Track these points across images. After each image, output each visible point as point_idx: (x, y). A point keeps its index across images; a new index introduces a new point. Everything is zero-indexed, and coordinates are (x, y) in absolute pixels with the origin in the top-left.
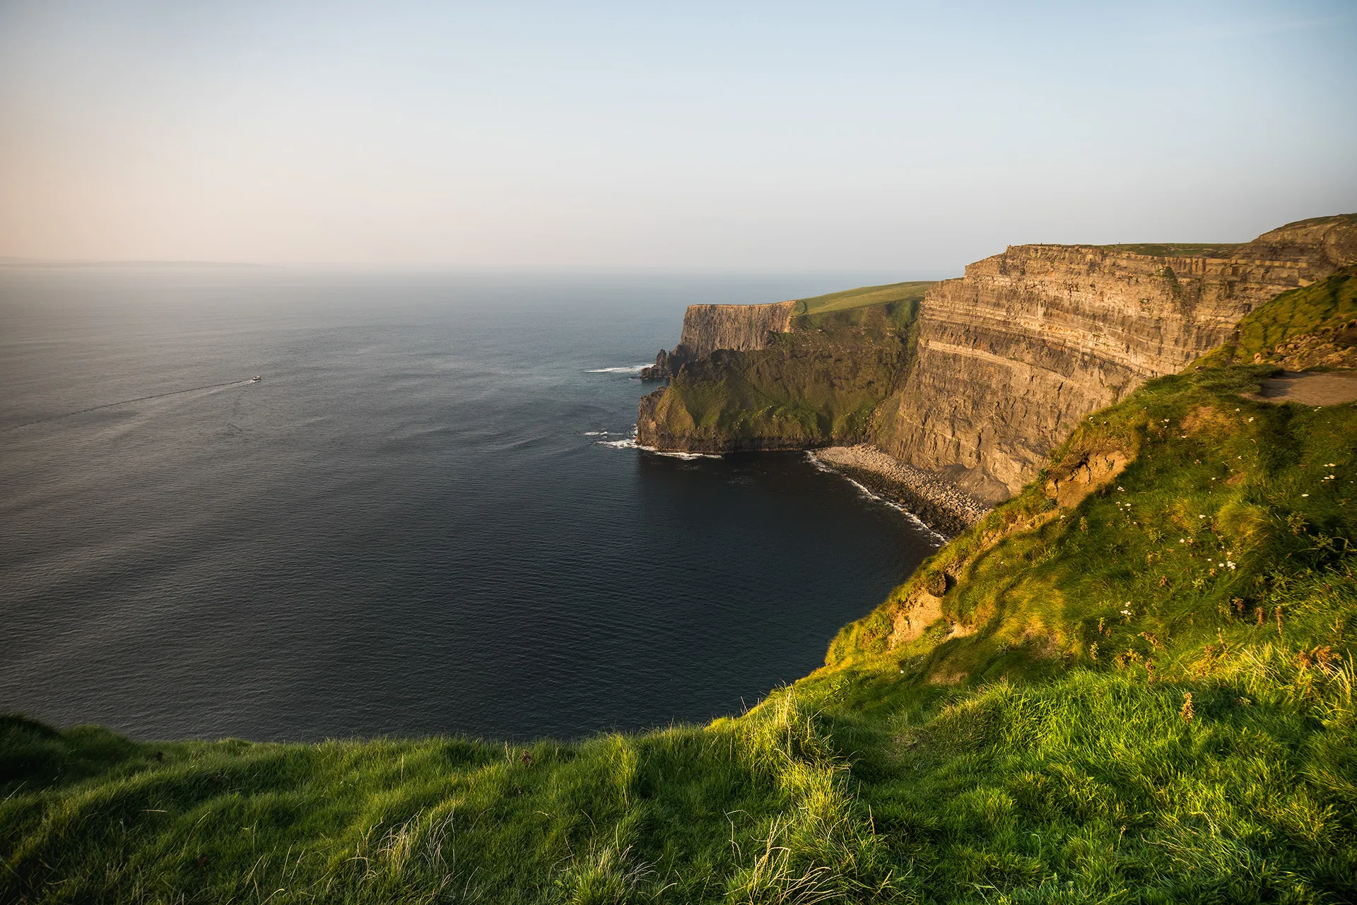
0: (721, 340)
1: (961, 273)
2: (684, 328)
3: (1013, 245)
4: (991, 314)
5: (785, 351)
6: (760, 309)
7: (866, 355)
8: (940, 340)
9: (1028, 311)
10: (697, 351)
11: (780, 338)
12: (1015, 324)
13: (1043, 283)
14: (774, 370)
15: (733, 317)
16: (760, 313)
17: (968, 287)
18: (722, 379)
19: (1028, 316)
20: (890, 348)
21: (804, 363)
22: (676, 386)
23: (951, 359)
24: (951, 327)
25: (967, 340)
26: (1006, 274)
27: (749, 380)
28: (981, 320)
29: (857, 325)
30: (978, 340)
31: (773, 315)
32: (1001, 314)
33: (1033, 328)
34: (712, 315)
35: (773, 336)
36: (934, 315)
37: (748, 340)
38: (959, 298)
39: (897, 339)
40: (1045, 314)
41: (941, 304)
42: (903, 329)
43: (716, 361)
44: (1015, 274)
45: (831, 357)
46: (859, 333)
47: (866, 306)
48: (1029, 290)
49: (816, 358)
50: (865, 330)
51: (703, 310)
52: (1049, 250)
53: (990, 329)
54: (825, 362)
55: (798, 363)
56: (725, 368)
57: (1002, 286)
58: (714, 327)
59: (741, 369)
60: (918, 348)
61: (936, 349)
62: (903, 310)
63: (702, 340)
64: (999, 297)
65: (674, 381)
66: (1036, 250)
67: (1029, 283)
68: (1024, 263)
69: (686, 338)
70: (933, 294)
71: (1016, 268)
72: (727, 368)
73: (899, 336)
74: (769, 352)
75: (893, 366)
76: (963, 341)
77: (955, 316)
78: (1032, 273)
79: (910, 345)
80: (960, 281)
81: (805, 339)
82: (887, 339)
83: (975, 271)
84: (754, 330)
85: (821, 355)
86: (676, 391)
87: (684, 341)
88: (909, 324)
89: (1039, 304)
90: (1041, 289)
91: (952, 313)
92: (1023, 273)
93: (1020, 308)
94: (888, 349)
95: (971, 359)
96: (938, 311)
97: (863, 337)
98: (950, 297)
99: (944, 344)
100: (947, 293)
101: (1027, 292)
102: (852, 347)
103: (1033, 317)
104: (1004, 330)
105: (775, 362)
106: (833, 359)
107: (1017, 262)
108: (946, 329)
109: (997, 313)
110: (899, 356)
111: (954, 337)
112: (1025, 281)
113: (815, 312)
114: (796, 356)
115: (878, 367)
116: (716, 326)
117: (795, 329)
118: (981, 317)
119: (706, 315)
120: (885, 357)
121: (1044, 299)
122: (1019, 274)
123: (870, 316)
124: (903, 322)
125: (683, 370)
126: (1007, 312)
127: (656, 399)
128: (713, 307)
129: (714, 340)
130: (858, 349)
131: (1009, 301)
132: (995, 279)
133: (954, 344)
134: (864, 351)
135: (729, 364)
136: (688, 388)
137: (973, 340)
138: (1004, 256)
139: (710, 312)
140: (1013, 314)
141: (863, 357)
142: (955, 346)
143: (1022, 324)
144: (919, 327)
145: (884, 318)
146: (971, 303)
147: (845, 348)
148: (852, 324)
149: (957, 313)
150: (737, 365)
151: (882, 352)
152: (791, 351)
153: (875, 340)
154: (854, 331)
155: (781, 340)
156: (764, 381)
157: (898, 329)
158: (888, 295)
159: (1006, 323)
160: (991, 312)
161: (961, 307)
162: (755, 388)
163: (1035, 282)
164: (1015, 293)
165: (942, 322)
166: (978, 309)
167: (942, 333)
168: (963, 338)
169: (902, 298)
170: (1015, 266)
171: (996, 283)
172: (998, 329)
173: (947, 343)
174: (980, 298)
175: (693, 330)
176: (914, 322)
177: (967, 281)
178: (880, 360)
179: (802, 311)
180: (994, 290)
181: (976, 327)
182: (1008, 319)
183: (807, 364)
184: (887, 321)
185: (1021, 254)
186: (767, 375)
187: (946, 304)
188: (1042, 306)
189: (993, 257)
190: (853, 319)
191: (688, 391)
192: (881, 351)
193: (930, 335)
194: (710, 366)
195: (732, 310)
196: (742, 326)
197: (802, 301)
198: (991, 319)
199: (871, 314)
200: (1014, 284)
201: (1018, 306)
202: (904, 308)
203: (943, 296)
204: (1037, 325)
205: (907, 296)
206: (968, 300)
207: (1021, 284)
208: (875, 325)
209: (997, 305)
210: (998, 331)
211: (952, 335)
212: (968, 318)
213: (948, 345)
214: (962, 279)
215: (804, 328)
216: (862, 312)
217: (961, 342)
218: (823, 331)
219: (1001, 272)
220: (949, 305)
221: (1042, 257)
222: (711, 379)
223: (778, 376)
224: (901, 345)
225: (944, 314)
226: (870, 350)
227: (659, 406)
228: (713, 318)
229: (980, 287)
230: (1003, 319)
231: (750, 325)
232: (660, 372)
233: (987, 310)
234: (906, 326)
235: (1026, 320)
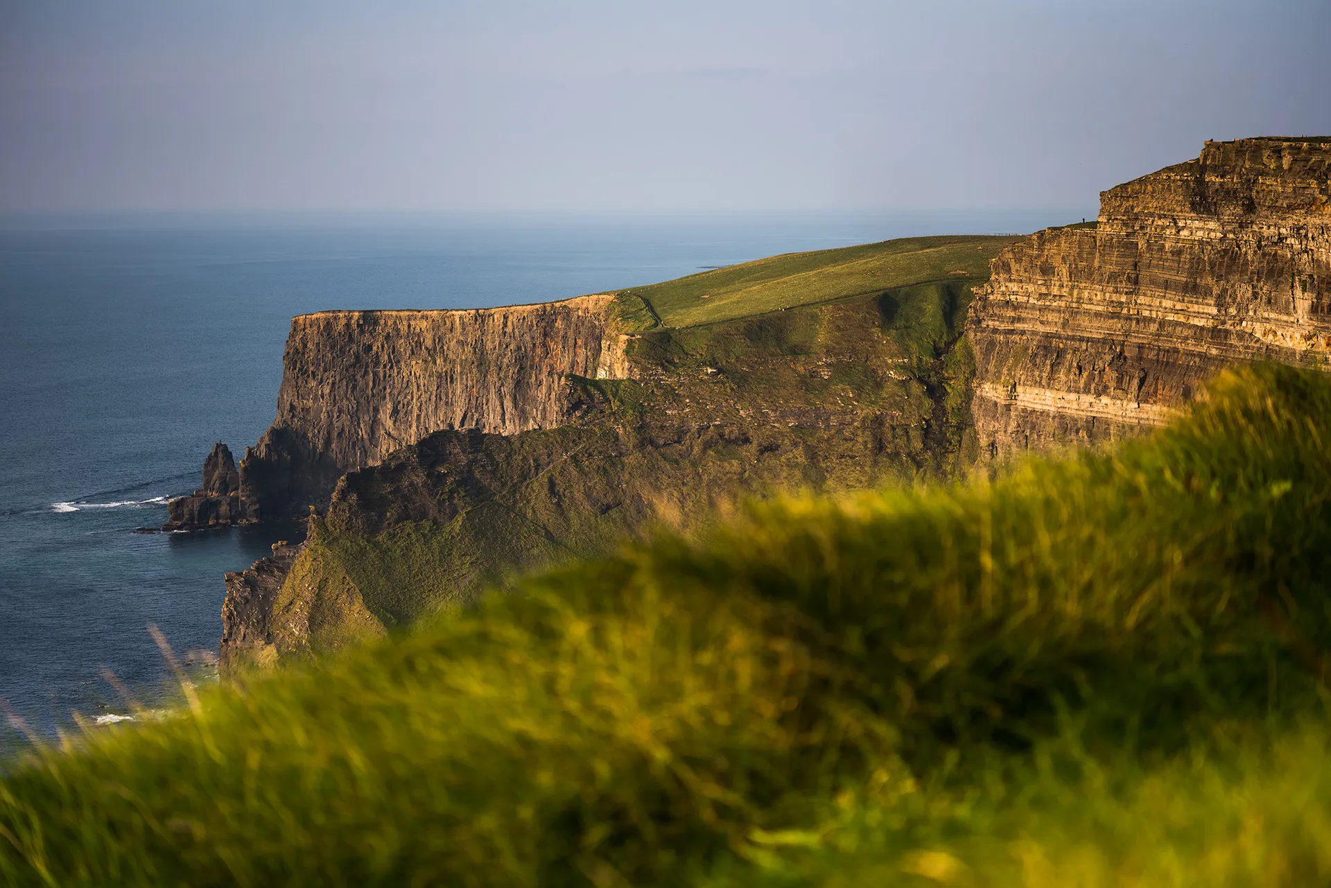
0: (395, 412)
1: (1091, 209)
2: (286, 379)
3: (1219, 139)
4: (1177, 312)
5: (621, 431)
6: (506, 317)
7: (839, 431)
8: (1050, 383)
9: (1269, 302)
10: (328, 442)
11: (603, 392)
12: (1241, 336)
13: (1303, 232)
14: (598, 484)
15: (429, 343)
16: (509, 329)
17: (1112, 246)
18: (454, 512)
19: (1273, 315)
20: (903, 410)
21: (676, 462)
22: (330, 540)
23: (1082, 434)
24: (1075, 350)
25: (1120, 380)
26: (1208, 212)
27: (530, 514)
28: (1153, 327)
29: (807, 353)
30: (1150, 380)
31: (545, 335)
32: (1204, 313)
33: (1289, 344)
34: (366, 339)
35: (585, 390)
36: (1019, 320)
37: (476, 406)
38: (1090, 275)
39: (916, 388)
40: (1314, 309)
41: (1044, 290)
42: (928, 360)
43: (433, 465)
44: (1231, 212)
45: (747, 440)
46: (813, 374)
47: (827, 302)
48: (1267, 250)
49: (707, 446)
50: (828, 365)
51: (340, 327)
52: (1312, 150)
53: (1176, 351)
54: (733, 455)
55: (662, 463)
56: (460, 483)
57: (1201, 242)
58: (375, 374)
59: (504, 485)
60: (974, 408)
61: (1038, 407)
62: (921, 310)
63: (340, 411)
64: (1196, 268)
65: (322, 525)
66: (1278, 152)
67: (1266, 232)
68: (1249, 184)
69: (292, 408)
70: (1014, 266)
71: (1229, 195)
72: (467, 481)
73: (921, 380)
74: (579, 433)
75: (914, 459)
76: (1112, 384)
77: (1084, 322)
78: (1273, 208)
79: (951, 402)
80: (1087, 230)
81: (671, 395)
82: (889, 389)
83: (1125, 204)
84: (492, 378)
85: (722, 436)
86: (329, 553)
87: (287, 416)
88: (942, 345)
89: (1297, 284)
90: (1297, 246)
91: (1074, 313)
92: (1250, 207)
93: (1249, 294)
94: (897, 413)
95: (1137, 430)
96: (1033, 307)
97: (825, 385)
98: (1064, 271)
99: (1061, 394)
100: (1056, 262)
101: (1264, 255)
102: (800, 414)
103: (1285, 318)
104: (1214, 352)
105: (598, 460)
106: (753, 448)
107: (1233, 181)
108: (1060, 354)
109: (1196, 308)
110: (926, 432)
111: (1085, 374)
112: (1255, 228)
113: (689, 321)
114: (652, 442)
115: (875, 463)
116: (381, 370)
117: (644, 369)
118: (1151, 320)
119: (351, 339)
120: (889, 435)
121: (1308, 270)
122: (1239, 210)
123: (838, 328)
124: (928, 343)
125: (344, 495)
126: (1219, 305)
127: (271, 580)
128: (370, 319)
129: (376, 410)
130: (818, 417)
131: (1220, 277)
132: (1181, 224)
133: (1087, 391)
134: (834, 421)
135: (470, 472)
136: (362, 543)
137: (1136, 382)
138: (1197, 168)
139: (362, 332)
140: (1233, 311)
141: (833, 436)
142: (1090, 398)
143: (1258, 335)
144: (970, 355)
145: (876, 332)
146: (1124, 286)
147: (783, 416)
148: (795, 351)
149: (1087, 312)
150: (493, 472)
151: (881, 424)
152: (640, 429)
153: (859, 389)
154: (801, 369)
155: (608, 401)
156: (572, 514)
157: (915, 360)
158: (873, 273)
159: (1217, 334)
160: (1179, 306)
161: (1096, 297)
162: (549, 535)
163: (1283, 231)
164: (1234, 258)
165: (1047, 336)
166: (1142, 300)
167: (1052, 366)
168: (1111, 376)
169: (912, 279)
170: (1228, 192)
171: (1184, 233)
172: (1199, 349)
173: (1069, 391)
174: (1144, 274)
175: (313, 384)
176: (954, 341)
177: (1106, 230)
178: (880, 447)
179: (649, 322)
180: (1179, 253)
181: (1141, 347)
182: (1224, 323)
183: (685, 463)
184: (885, 340)
185: (1240, 164)
186: (579, 496)
187: (1055, 291)
188: (1304, 290)
189: (1170, 169)
190: (795, 338)
191: (362, 552)
192: (878, 421)
193: (1020, 373)
194: (419, 478)
195: (424, 324)
196: (458, 369)
197: (636, 292)
198: (1177, 324)
199: (840, 323)
200: (1231, 236)
201: (1245, 291)
202: (924, 305)
203: (1047, 270)
204: (1297, 335)
205: (924, 274)
206: (1113, 277)
207: (1247, 236)
208: (854, 351)
209: (1192, 289)
210: (1200, 355)
211: (1080, 368)
212: (1118, 325)
213: (1073, 396)
214: (1094, 225)
215: (666, 364)
216: (814, 318)
217: (1106, 387)
218: (720, 371)
219: (1194, 207)
220: (1065, 291)
221: (1297, 168)
222: (424, 515)
223: (610, 499)
224: (928, 403)
225: (1051, 317)
226: (848, 418)
227: (283, 600)
228: (370, 347)
229: (1142, 244)
230: (1210, 324)
231: (481, 361)
232: (224, 509)
233: (1167, 304)
234: (937, 353)
235: (1268, 326)
